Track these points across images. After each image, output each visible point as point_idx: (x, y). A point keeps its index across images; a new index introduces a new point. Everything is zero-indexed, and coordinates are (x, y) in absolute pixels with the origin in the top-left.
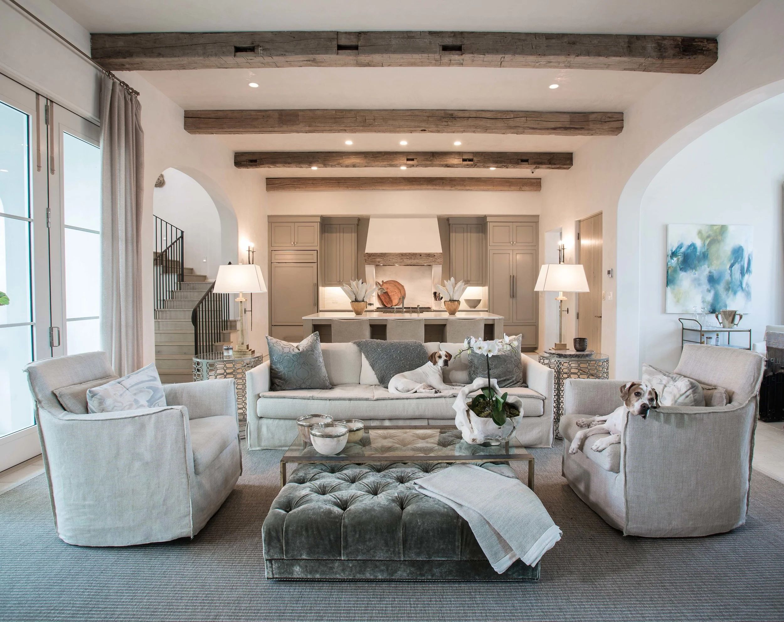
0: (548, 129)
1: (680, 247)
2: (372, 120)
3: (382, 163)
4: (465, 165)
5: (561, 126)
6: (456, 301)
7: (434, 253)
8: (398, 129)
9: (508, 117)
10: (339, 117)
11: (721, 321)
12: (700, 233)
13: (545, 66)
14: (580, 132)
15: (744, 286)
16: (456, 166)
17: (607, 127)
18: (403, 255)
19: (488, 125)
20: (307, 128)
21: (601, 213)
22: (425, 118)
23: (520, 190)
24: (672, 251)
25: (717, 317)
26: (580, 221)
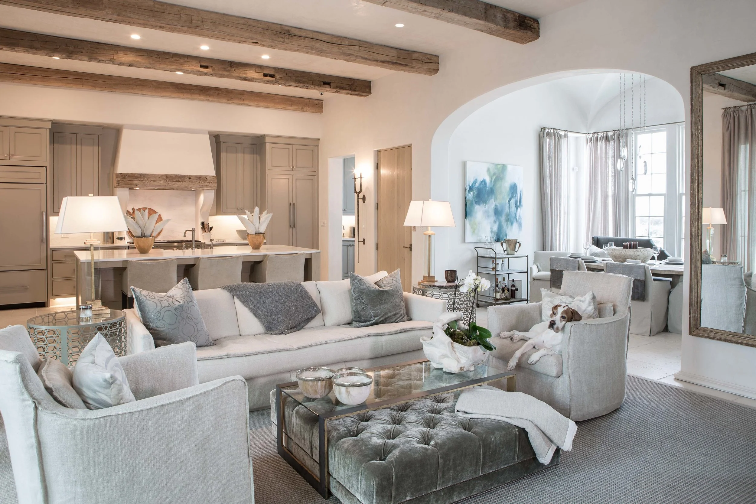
0: (377, 61)
1: (475, 182)
2: (199, 22)
3: (169, 67)
4: (266, 81)
5: (388, 60)
6: (261, 233)
7: (206, 176)
8: (228, 37)
9: (342, 44)
10: (158, 10)
11: (505, 249)
12: (488, 170)
13: (420, 13)
14: (404, 68)
15: (518, 218)
16: (255, 80)
17: (426, 68)
18: (169, 178)
19: (324, 49)
20: (115, 17)
21: (410, 146)
22: (260, 30)
23: (302, 110)
24: (469, 185)
25: (502, 245)
26: (379, 151)
